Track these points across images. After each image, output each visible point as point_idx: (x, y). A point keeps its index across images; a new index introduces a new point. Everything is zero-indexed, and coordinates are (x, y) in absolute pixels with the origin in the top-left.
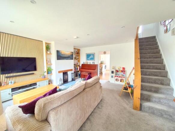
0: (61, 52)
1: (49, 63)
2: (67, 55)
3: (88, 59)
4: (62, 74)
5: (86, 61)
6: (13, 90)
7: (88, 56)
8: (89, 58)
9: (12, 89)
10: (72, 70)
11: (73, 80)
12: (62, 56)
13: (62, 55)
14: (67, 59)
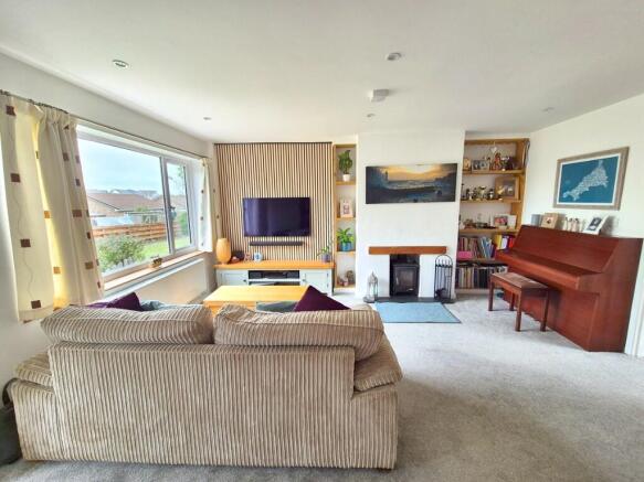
0: (384, 172)
1: (346, 216)
2: (414, 182)
3: (570, 199)
4: (386, 259)
5: (555, 206)
6: (252, 274)
7: (572, 174)
8: (575, 193)
9: (250, 272)
10: (442, 250)
11: (441, 296)
12: (389, 187)
13: (390, 183)
14: (416, 201)
